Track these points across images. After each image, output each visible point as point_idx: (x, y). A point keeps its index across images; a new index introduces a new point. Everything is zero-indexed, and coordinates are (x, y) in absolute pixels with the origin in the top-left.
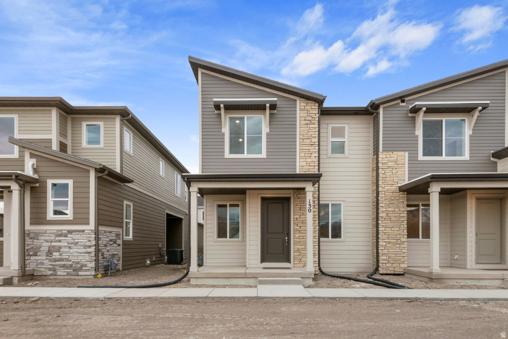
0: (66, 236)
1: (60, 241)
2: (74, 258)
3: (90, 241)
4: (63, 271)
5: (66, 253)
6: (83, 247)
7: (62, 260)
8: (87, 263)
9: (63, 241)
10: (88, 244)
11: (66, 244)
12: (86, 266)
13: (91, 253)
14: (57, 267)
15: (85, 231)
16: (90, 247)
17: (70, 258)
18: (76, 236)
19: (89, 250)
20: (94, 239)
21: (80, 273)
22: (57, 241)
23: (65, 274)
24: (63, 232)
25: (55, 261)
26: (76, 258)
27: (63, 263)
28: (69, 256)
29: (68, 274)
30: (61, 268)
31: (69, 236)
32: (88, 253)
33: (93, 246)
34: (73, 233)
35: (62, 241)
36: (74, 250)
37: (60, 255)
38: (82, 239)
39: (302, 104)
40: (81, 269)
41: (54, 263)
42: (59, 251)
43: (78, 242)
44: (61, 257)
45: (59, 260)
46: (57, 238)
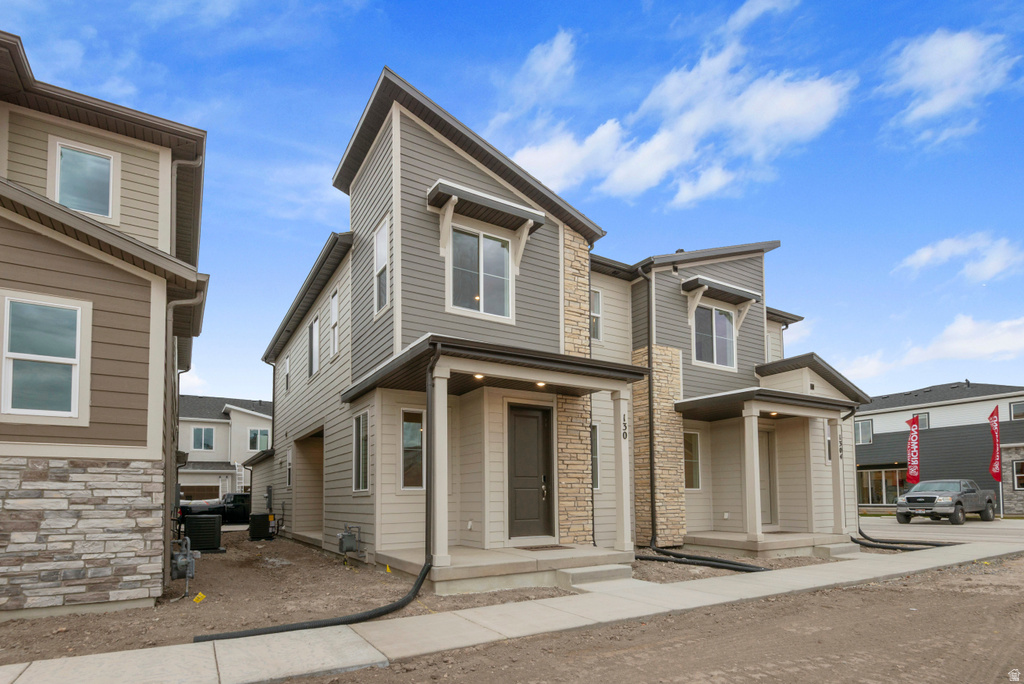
0: (63, 479)
1: (40, 494)
2: (92, 549)
3: (150, 494)
4: (50, 592)
5: (61, 533)
6: (124, 513)
7: (49, 556)
8: (139, 560)
9: (55, 494)
10: (143, 502)
11: (64, 504)
12: (133, 570)
13: (149, 529)
14: (26, 583)
15: (133, 465)
16: (148, 511)
17: (78, 549)
18: (101, 480)
19: (145, 521)
20: (160, 487)
21: (113, 595)
22: (27, 495)
23: (59, 601)
24: (53, 464)
25: (19, 559)
26: (99, 548)
27: (51, 566)
28: (73, 541)
29: (69, 601)
30: (41, 584)
31: (73, 477)
32: (142, 530)
33: (158, 509)
34: (89, 470)
35: (46, 493)
36: (93, 522)
37: (39, 540)
38: (122, 489)
39: (567, 236)
40: (115, 582)
41: (16, 569)
42: (36, 527)
43: (105, 499)
44: (42, 547)
45: (32, 559)
46: (28, 486)
